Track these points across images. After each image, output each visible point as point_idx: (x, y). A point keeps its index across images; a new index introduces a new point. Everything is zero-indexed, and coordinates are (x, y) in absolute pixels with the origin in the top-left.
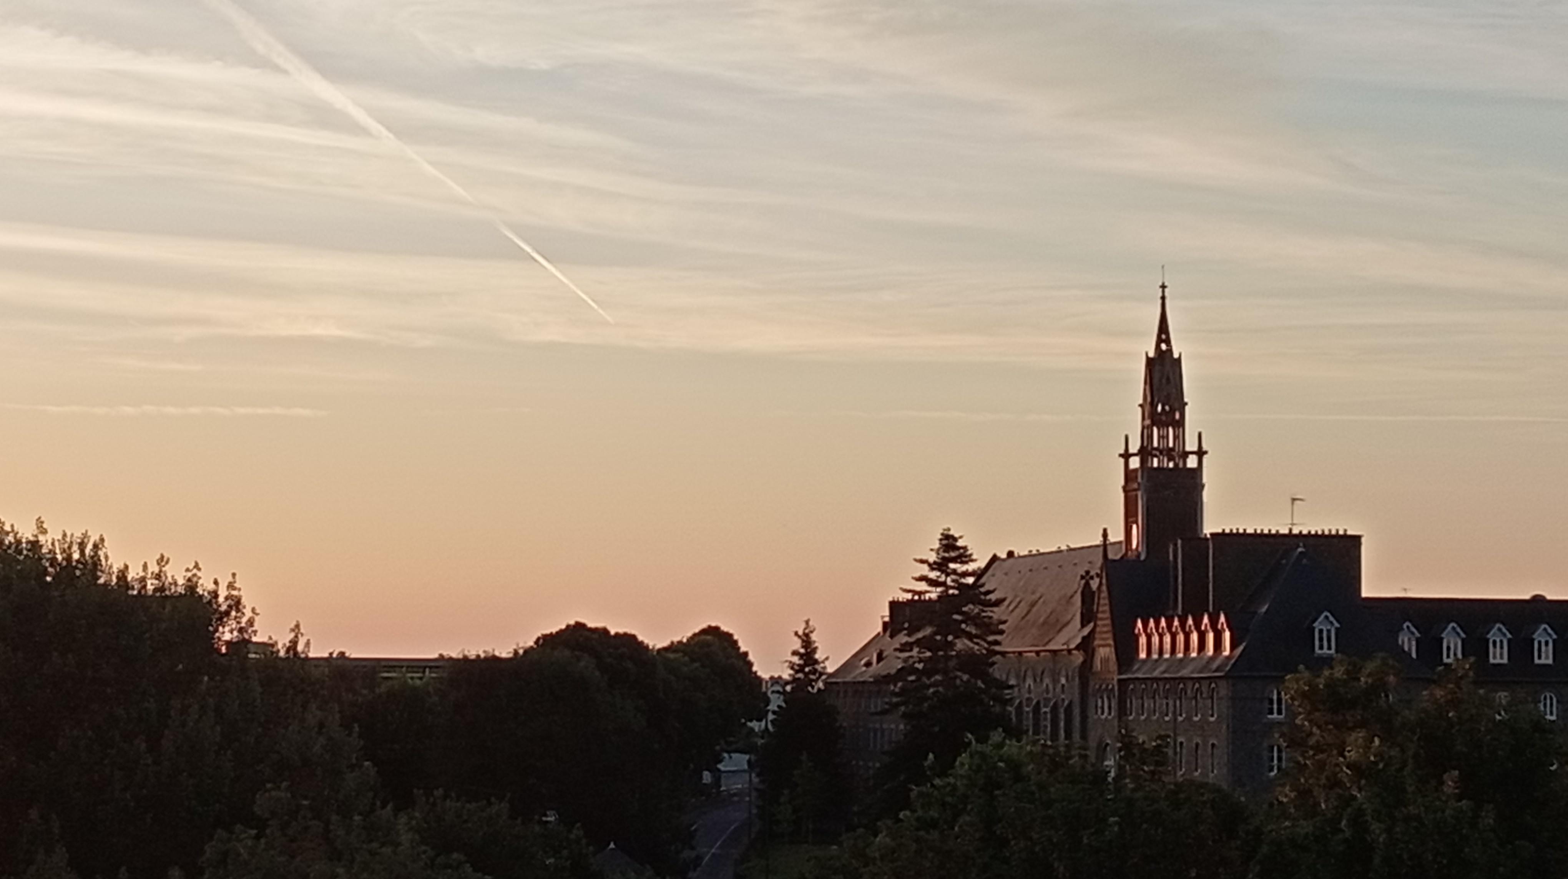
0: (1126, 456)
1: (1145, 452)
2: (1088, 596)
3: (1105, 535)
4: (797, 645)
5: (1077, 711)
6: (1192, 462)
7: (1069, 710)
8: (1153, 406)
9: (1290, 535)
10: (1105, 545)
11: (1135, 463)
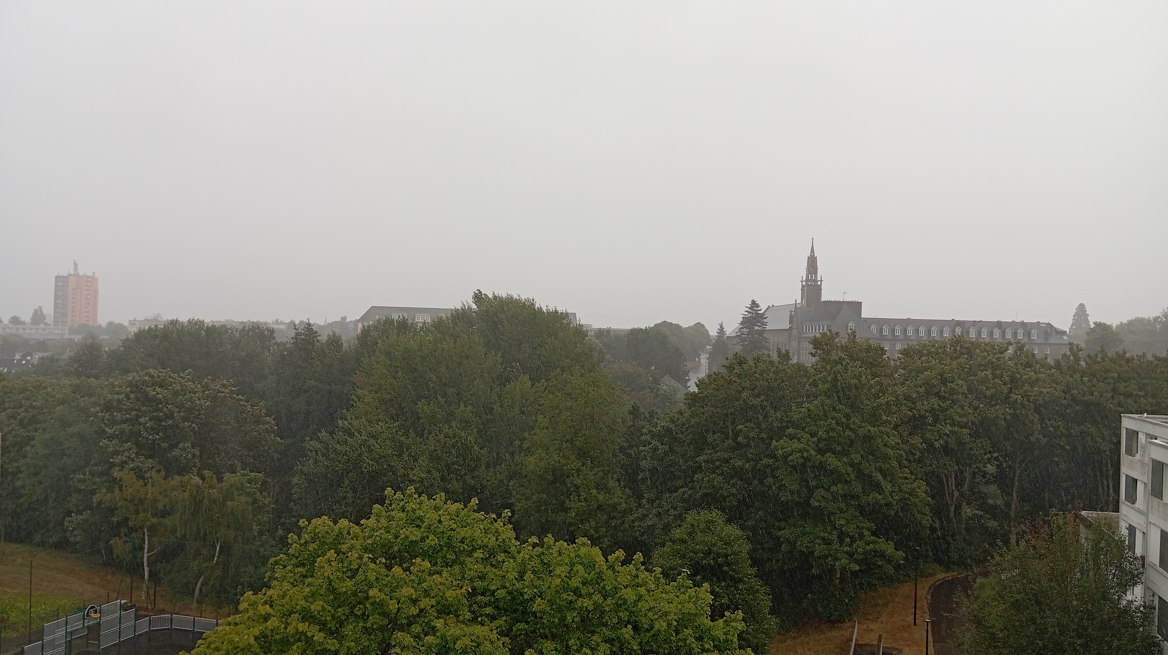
0: (802, 281)
1: (807, 280)
2: (791, 316)
3: (796, 301)
4: (719, 327)
5: (787, 345)
6: (819, 283)
7: (785, 345)
8: (809, 269)
9: (843, 302)
10: (796, 304)
11: (804, 283)
